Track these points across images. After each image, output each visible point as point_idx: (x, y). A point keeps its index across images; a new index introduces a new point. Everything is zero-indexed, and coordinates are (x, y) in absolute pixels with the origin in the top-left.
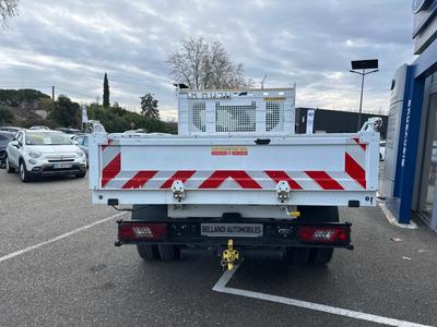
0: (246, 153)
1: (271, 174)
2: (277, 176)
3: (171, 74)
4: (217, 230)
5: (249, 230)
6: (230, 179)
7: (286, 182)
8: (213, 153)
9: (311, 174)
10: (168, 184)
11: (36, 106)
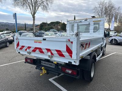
0: (41, 43)
1: (47, 49)
2: (48, 50)
3: (94, 13)
4: (45, 63)
5: (51, 65)
6: (38, 50)
7: (50, 52)
8: (35, 42)
9: (57, 51)
10: (26, 50)
11: (58, 25)
